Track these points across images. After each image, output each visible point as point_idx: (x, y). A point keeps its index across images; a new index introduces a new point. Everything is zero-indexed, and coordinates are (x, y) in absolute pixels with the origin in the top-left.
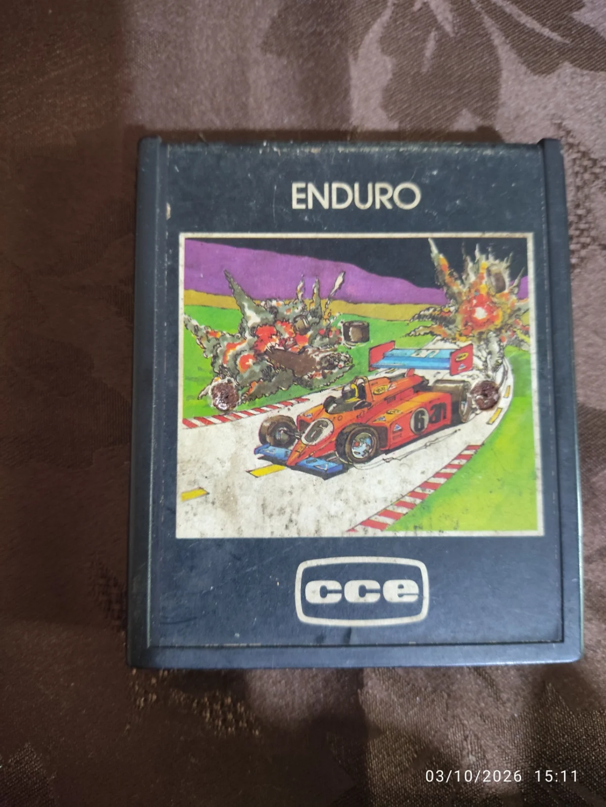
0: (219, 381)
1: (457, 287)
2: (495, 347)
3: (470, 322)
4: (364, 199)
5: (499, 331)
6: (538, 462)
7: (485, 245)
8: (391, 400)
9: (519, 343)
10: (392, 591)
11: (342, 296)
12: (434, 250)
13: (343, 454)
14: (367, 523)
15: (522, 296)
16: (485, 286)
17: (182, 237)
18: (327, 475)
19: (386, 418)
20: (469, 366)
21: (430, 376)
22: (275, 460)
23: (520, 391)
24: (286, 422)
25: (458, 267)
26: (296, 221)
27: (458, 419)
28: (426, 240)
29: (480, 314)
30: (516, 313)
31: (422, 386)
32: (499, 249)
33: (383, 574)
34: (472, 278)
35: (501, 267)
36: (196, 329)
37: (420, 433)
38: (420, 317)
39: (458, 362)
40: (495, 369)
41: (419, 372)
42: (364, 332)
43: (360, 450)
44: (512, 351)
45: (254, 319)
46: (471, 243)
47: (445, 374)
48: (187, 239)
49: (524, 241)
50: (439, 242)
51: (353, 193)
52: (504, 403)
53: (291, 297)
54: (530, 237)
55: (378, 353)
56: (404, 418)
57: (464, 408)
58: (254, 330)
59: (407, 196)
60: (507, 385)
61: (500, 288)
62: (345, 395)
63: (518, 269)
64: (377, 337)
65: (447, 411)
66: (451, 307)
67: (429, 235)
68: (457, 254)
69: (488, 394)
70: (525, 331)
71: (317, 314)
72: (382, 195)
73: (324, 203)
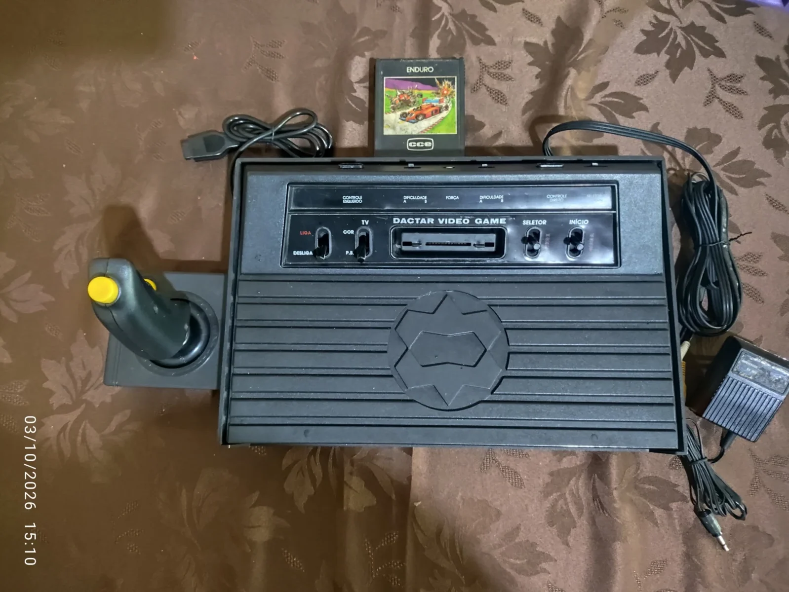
0: (392, 106)
1: (441, 87)
2: (448, 98)
3: (443, 94)
4: (422, 70)
5: (449, 95)
6: (456, 120)
7: (446, 79)
8: (427, 109)
9: (453, 98)
10: (426, 144)
11: (417, 89)
12: (436, 80)
13: (417, 119)
14: (422, 132)
15: (454, 88)
16: (446, 87)
17: (385, 78)
18: (413, 123)
19: (426, 112)
20: (443, 102)
21: (435, 104)
22: (403, 120)
23: (453, 107)
24: (405, 113)
25: (441, 83)
26: (408, 75)
27: (440, 112)
28: (434, 79)
29: (445, 92)
30: (453, 92)
31: (433, 106)
32: (449, 80)
33: (424, 141)
34: (444, 85)
35: (450, 83)
36: (387, 96)
37: (432, 115)
38: (433, 93)
39: (440, 101)
40: (448, 102)
41: (433, 104)
42: (421, 96)
43: (420, 118)
44: (452, 99)
45: (399, 93)
46: (443, 79)
47: (438, 104)
48: (386, 79)
49: (454, 78)
50: (437, 79)
51: (419, 69)
52: (450, 109)
53: (407, 89)
54: (456, 77)
55: (424, 100)
56: (429, 112)
57: (441, 110)
58: (399, 96)
59: (431, 69)
60: (450, 106)
61: (450, 87)
62: (417, 108)
63: (453, 83)
64: (424, 97)
65: (438, 111)
66: (439, 91)
67: (435, 77)
68: (441, 81)
69: (447, 107)
70: (454, 95)
71: (412, 93)
72: (425, 69)
73: (414, 71)
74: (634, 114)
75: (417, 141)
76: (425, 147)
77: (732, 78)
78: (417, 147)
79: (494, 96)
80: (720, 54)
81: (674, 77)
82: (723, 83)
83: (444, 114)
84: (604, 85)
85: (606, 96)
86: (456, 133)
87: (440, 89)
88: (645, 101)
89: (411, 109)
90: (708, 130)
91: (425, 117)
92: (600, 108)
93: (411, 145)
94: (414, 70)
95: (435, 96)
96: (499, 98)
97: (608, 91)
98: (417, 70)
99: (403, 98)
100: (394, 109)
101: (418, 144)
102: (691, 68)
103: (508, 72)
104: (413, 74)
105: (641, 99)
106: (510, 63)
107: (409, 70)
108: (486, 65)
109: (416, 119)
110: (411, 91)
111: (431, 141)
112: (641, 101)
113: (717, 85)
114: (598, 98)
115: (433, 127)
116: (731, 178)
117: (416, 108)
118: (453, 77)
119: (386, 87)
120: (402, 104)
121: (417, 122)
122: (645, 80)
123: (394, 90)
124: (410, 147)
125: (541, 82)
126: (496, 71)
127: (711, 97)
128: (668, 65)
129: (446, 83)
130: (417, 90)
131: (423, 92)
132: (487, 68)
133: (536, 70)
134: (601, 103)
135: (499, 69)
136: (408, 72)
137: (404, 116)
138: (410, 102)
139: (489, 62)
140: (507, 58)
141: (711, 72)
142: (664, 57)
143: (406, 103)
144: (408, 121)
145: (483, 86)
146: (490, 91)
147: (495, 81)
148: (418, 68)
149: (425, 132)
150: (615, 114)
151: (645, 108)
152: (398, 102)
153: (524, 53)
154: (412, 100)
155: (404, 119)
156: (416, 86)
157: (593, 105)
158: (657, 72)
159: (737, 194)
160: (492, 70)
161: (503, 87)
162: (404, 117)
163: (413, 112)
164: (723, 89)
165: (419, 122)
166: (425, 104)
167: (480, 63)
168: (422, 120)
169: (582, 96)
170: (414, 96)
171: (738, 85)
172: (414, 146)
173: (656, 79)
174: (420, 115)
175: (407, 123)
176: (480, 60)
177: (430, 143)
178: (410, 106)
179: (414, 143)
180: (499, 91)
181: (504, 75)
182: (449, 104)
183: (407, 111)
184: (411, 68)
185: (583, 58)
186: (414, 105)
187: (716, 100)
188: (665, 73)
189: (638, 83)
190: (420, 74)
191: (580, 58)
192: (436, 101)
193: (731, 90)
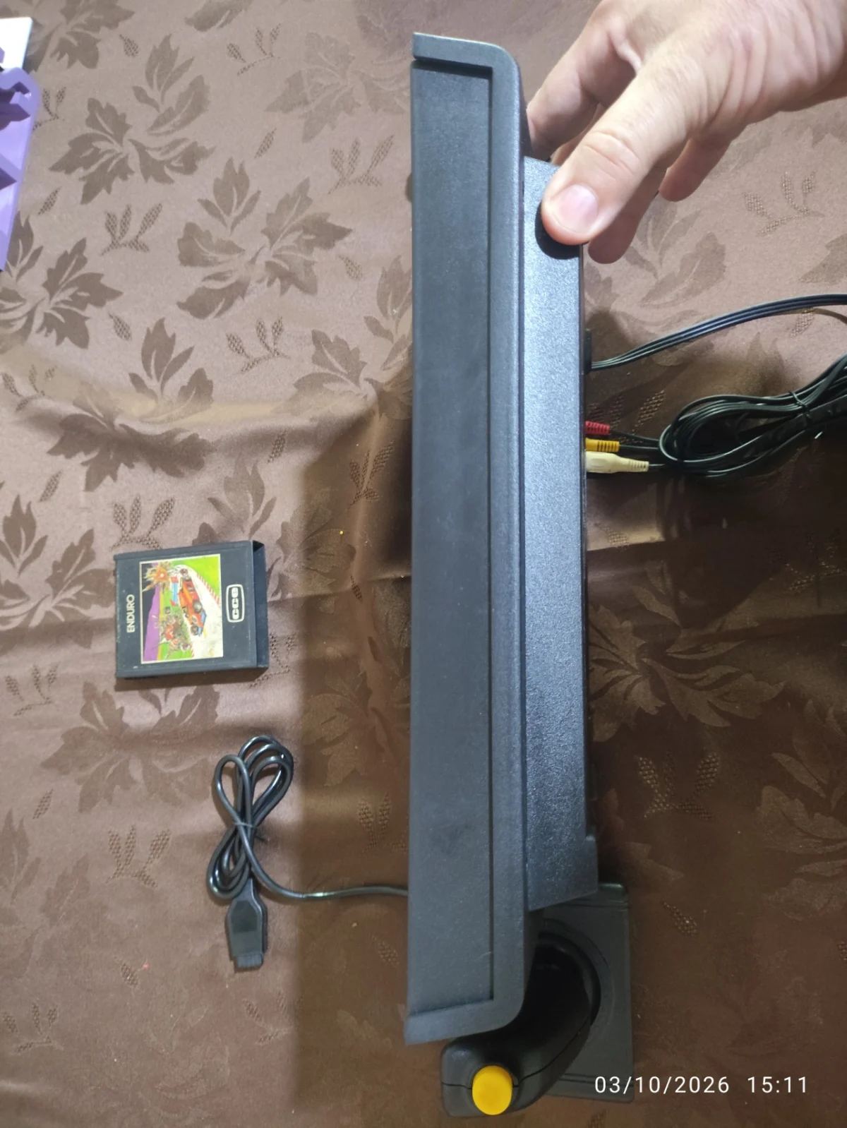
0: (182, 648)
1: (155, 583)
2: (171, 571)
3: (165, 578)
4: (131, 611)
5: (167, 570)
6: (201, 557)
7: (143, 576)
8: (186, 599)
9: (170, 564)
10: (235, 594)
11: (158, 615)
12: (145, 590)
13: (200, 611)
14: (218, 603)
15: (157, 564)
16: (154, 574)
17: (143, 662)
18: (206, 616)
19: (190, 600)
20: (176, 578)
21: (179, 588)
22: (202, 631)
23: (182, 563)
24: (192, 628)
25: (149, 583)
26: (138, 630)
27: (190, 580)
28: (143, 593)
29: (162, 575)
30: (162, 565)
31: (182, 591)
32: (145, 571)
33: (231, 598)
34: (152, 579)
35: (149, 570)
36: (168, 656)
37: (194, 590)
38: (163, 593)
39: (175, 580)
40: (176, 570)
41: (178, 591)
42: (167, 608)
43: (199, 607)
44: (172, 566)
45: (164, 640)
46: (143, 580)
47: (179, 584)
48: (144, 660)
49: (142, 565)
50: (143, 588)
51: (130, 614)
52: (184, 567)
53: (158, 630)
54: (141, 563)
55: (173, 604)
56: (191, 595)
57: (187, 578)
58: (168, 640)
59: (130, 599)
60: (180, 567)
61: (155, 570)
62: (184, 612)
63: (150, 566)
64: (169, 604)
65: (188, 583)
66: (161, 584)
67: (141, 591)
68: (146, 583)
69: (183, 572)
70: (167, 562)
71: (163, 622)
72: (130, 606)
73: (133, 622)
74: (170, 335)
75: (231, 609)
76: (239, 597)
77: (110, 227)
78: (240, 608)
79: (163, 519)
80: (81, 245)
81: (115, 294)
82: (118, 234)
83: (192, 574)
84: (135, 379)
85: (149, 375)
86: (218, 556)
87: (157, 584)
88: (151, 324)
89: (186, 621)
90: (179, 241)
91: (197, 600)
92: (166, 378)
93: (236, 617)
94: (131, 621)
95: (168, 589)
96: (164, 511)
97: (141, 372)
98: (131, 617)
99: (171, 633)
100: (186, 646)
101: (235, 606)
102: (100, 276)
103: (128, 506)
104: (137, 623)
105: (148, 330)
106: (116, 505)
107: (131, 629)
108: (121, 536)
109: (199, 613)
110: (161, 624)
111: (230, 589)
112: (151, 329)
113: (121, 242)
114: (153, 384)
115: (211, 588)
116: (239, 203)
117: (184, 615)
118: (141, 567)
119: (155, 659)
120: (179, 635)
121: (204, 611)
122: (122, 329)
123: (160, 647)
124: (240, 617)
125: (137, 460)
126: (128, 521)
127: (136, 245)
128: (100, 303)
129: (150, 575)
130: (160, 616)
131: (162, 607)
132: (126, 535)
133: (123, 470)
134: (158, 378)
135: (125, 518)
136: (133, 631)
137: (196, 630)
138: (176, 623)
139: (116, 533)
140: (110, 511)
141: (105, 251)
142: (90, 311)
143: (178, 629)
144: (203, 624)
145: (150, 535)
146: (156, 525)
147: (142, 521)
148: (128, 617)
149: (219, 599)
150: (171, 359)
151: (160, 325)
152: (176, 640)
153: (101, 490)
154: (174, 621)
155: (200, 630)
156: (154, 616)
157: (162, 388)
158: (111, 317)
159: (259, 192)
160: (128, 528)
161: (149, 509)
162: (198, 630)
163: (191, 617)
164: (125, 233)
165: (205, 608)
166: (179, 603)
167: (119, 545)
168: (201, 604)
169: (151, 405)
170: (168, 619)
171: (119, 217)
172: (237, 611)
173: (120, 315)
174: (193, 606)
175: (206, 626)
176: (114, 546)
177: (233, 590)
178: (182, 622)
179: (234, 612)
180: (156, 513)
181: (133, 510)
182: (179, 569)
183: (189, 626)
184: (129, 626)
185: (100, 409)
186: (181, 617)
187: (141, 238)
188: (111, 305)
189: (128, 337)
190: (137, 614)
191: (99, 414)
192: (175, 588)
193: (125, 223)
